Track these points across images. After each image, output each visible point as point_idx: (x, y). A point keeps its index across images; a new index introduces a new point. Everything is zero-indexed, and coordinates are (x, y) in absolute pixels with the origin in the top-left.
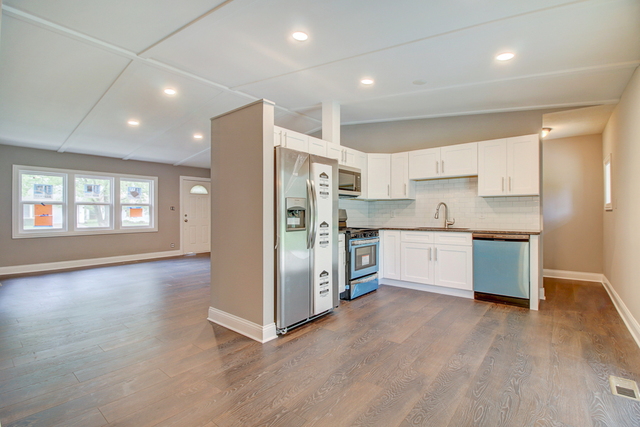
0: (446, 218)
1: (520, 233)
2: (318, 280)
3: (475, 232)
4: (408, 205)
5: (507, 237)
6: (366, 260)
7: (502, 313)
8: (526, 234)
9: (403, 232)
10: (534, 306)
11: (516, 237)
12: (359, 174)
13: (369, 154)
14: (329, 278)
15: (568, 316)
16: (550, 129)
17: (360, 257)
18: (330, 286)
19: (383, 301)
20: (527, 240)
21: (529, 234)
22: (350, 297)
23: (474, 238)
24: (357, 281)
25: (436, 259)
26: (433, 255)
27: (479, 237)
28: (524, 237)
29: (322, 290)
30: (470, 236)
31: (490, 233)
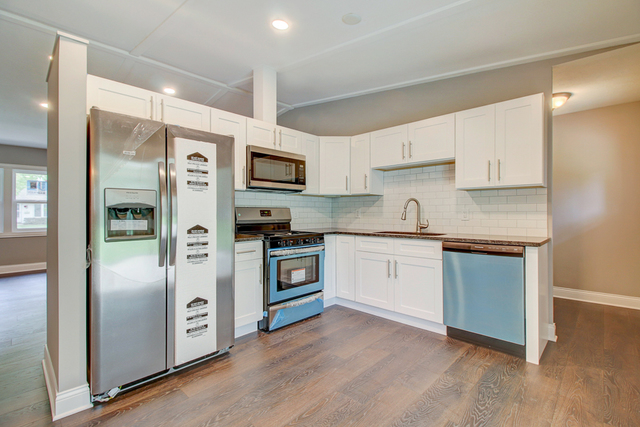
0: (419, 219)
1: (510, 244)
2: (181, 313)
3: (446, 240)
4: (374, 202)
5: (491, 248)
6: (298, 276)
7: (478, 367)
8: (519, 244)
9: (357, 237)
10: (533, 356)
11: (504, 249)
12: (303, 163)
13: (321, 137)
14: (211, 308)
15: (587, 380)
16: (569, 95)
17: (289, 273)
18: (212, 320)
19: (331, 328)
20: (520, 255)
21: (523, 245)
22: (268, 328)
23: (445, 249)
24: (282, 305)
25: (396, 276)
26: (392, 270)
27: (451, 247)
28: (516, 249)
29: (193, 325)
30: (439, 245)
31: (465, 241)
